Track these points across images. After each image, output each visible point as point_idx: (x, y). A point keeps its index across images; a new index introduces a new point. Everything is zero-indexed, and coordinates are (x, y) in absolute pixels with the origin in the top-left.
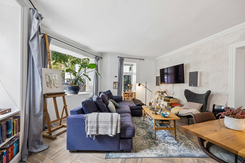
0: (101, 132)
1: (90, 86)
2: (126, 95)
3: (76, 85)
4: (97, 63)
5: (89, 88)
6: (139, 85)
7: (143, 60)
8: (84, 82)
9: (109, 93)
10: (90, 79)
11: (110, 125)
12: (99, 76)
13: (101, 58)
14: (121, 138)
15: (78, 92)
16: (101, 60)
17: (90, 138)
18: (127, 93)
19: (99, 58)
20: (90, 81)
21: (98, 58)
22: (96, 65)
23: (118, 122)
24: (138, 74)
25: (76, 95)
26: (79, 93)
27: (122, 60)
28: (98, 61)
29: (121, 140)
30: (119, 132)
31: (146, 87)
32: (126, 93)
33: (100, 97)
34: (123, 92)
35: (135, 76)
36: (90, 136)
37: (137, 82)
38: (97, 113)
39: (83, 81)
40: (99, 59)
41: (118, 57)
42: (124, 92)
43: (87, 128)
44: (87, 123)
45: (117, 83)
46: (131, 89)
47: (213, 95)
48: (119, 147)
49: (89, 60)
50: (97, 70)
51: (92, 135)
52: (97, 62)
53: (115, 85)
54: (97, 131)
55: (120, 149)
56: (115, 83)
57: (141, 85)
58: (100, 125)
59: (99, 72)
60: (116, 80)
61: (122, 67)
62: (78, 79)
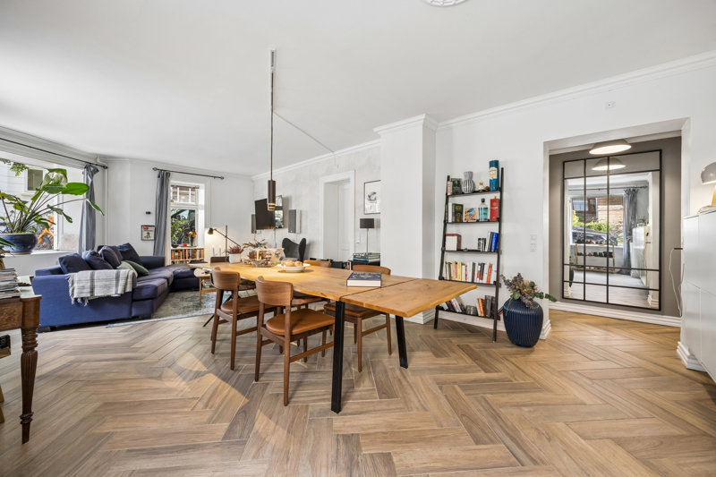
0: (98, 293)
1: (70, 236)
2: (177, 254)
3: (26, 233)
4: (90, 180)
5: (66, 240)
6: (211, 231)
7: (222, 178)
8: (49, 224)
9: (126, 249)
10: (69, 219)
11: (114, 282)
12: (98, 214)
13: (105, 167)
14: (133, 300)
15: (32, 248)
16: (104, 172)
17: (79, 303)
18: (181, 250)
19: (98, 167)
20: (71, 222)
21: (95, 166)
22: (87, 185)
23: (127, 278)
24: (208, 208)
25: (24, 257)
26: (34, 252)
27: (164, 176)
28: (95, 175)
29: (134, 303)
30: (129, 289)
31: (226, 237)
32: (177, 251)
33: (99, 252)
34: (169, 248)
35: (203, 211)
36: (79, 300)
37: (206, 227)
38: (90, 272)
39: (47, 224)
40: (98, 171)
41: (155, 169)
42: (172, 248)
43: (73, 291)
44: (73, 284)
45: (153, 229)
46: (192, 241)
47: (309, 244)
48: (131, 313)
49: (64, 172)
50: (91, 196)
51: (82, 299)
52: (92, 178)
53: (145, 234)
54: (92, 291)
55: (133, 315)
56: (145, 227)
57: (214, 232)
58: (96, 283)
59: (98, 202)
60: (151, 221)
61: (165, 192)
62: (30, 218)
